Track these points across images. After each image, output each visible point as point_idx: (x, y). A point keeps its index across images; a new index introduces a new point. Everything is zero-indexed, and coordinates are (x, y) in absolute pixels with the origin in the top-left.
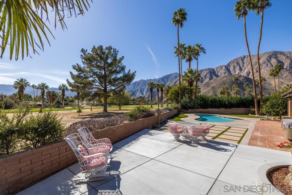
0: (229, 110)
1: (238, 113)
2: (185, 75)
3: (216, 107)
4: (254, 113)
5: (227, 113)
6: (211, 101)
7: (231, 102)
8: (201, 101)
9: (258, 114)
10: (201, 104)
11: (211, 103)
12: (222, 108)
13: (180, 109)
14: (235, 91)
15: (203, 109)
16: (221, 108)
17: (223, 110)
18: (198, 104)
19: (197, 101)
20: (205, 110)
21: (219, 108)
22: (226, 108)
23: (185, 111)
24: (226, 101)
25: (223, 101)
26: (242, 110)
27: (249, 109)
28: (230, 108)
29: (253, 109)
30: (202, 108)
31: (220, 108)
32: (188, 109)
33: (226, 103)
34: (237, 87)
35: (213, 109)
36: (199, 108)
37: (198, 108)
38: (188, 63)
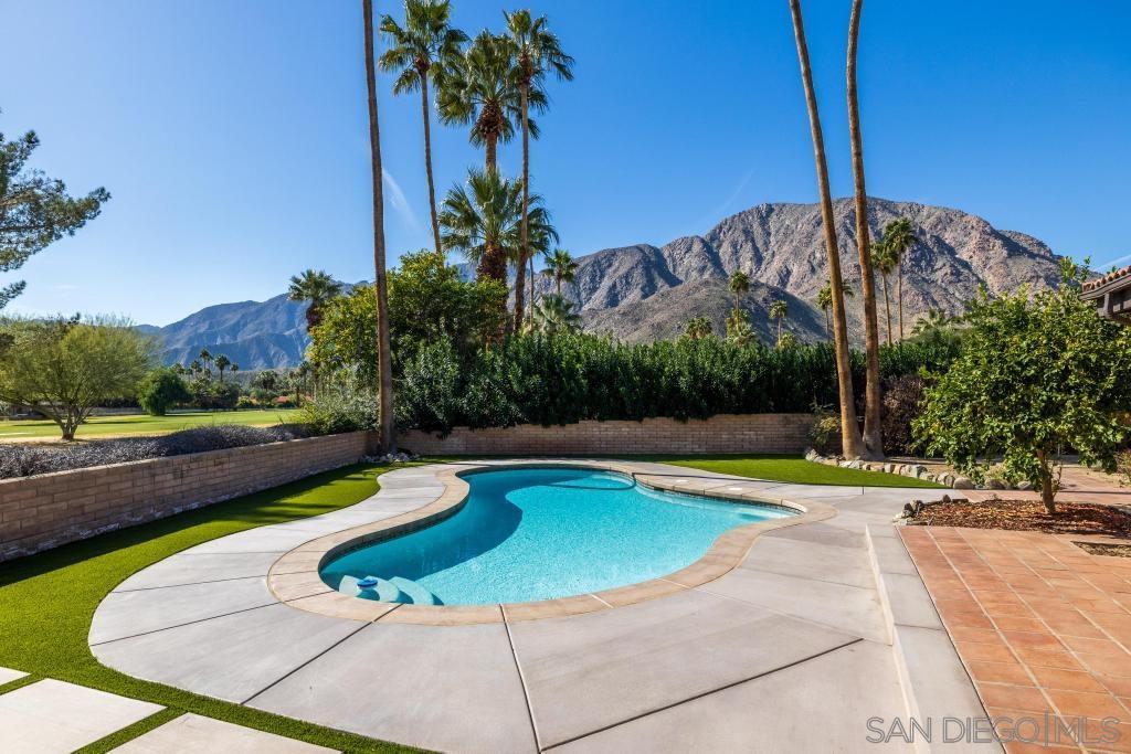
0: (695, 432)
1: (746, 445)
2: (450, 209)
3: (620, 413)
4: (831, 446)
5: (689, 448)
7: (710, 380)
8: (528, 371)
9: (854, 453)
10: (528, 395)
11: (592, 384)
12: (661, 414)
13: (382, 427)
14: (737, 335)
15: (546, 424)
16: (652, 417)
17: (659, 429)
18: (511, 396)
19: (505, 372)
20: (554, 433)
21: (637, 416)
22: (682, 419)
24: (681, 373)
25: (661, 370)
26: (768, 425)
27: (806, 418)
28: (702, 415)
29: (827, 423)
30: (534, 421)
31: (646, 420)
32: (443, 430)
33: (683, 382)
34: (747, 320)
35: (604, 425)
36: (521, 422)
37: (512, 421)
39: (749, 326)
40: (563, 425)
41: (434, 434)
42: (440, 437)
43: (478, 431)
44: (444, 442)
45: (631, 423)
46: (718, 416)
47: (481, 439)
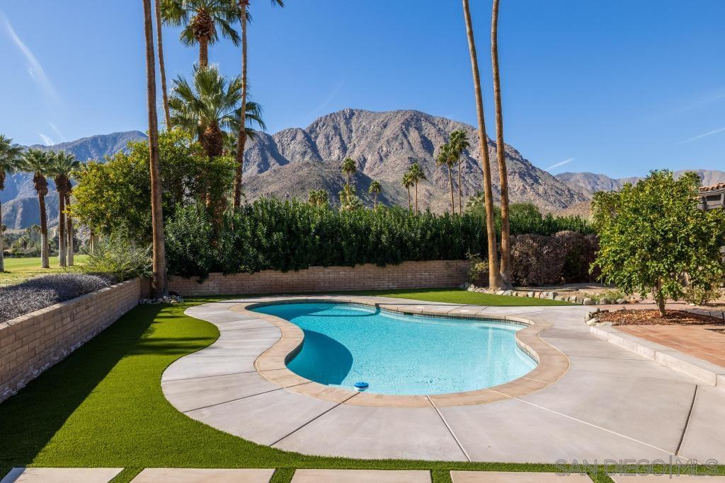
0: (391, 273)
1: (423, 282)
2: (180, 97)
3: (341, 261)
4: (483, 281)
5: (386, 284)
6: (319, 230)
7: (401, 238)
8: (271, 230)
9: (497, 285)
10: (273, 249)
11: (322, 238)
12: (368, 262)
13: (157, 274)
15: (285, 270)
16: (362, 263)
17: (367, 272)
18: (260, 247)
19: (253, 230)
20: (291, 277)
21: (351, 264)
23: (190, 285)
24: (381, 232)
25: (368, 229)
26: (436, 268)
27: (461, 264)
28: (395, 261)
29: (479, 266)
30: (276, 267)
31: (357, 266)
32: (202, 276)
33: (383, 239)
36: (265, 268)
37: (258, 268)
38: (198, 46)
39: (357, 197)
40: (296, 270)
41: (193, 279)
42: (200, 282)
43: (230, 277)
44: (203, 285)
45: (346, 268)
46: (406, 262)
47: (232, 282)
